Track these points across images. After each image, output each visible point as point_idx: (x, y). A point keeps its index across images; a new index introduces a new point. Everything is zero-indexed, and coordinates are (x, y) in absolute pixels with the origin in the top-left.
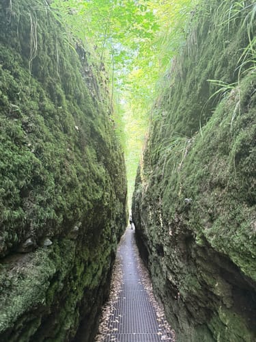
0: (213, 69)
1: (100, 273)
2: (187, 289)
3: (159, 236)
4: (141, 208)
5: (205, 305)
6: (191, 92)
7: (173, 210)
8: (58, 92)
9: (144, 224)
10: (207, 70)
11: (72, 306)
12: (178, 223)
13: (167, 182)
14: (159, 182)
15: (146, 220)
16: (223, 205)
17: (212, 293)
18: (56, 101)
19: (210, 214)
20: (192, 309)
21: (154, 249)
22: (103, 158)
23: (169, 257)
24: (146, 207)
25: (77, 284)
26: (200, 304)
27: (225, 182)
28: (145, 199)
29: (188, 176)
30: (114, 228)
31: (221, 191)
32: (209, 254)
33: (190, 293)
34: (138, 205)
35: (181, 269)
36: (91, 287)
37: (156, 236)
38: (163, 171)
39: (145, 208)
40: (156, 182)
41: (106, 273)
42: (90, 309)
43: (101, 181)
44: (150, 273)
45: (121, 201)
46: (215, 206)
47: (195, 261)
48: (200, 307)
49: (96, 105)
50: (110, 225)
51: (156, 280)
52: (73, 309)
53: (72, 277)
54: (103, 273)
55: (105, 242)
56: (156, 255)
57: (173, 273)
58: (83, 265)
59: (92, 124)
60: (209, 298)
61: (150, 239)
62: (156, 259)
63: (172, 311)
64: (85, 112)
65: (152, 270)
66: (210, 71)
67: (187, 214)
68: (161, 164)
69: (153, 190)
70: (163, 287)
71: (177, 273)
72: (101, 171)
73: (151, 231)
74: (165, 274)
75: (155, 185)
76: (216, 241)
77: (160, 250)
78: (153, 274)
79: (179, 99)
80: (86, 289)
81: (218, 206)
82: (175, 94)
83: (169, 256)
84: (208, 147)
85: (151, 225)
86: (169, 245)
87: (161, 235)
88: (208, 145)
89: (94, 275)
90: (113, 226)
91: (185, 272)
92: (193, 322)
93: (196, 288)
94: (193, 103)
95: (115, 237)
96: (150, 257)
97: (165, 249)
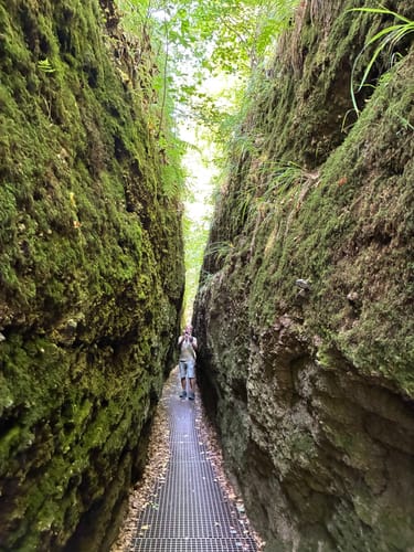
0: (362, 33)
1: (125, 425)
2: (289, 457)
3: (239, 364)
4: (208, 317)
5: (324, 487)
6: (312, 89)
7: (271, 308)
8: (44, 32)
9: (212, 345)
10: (349, 38)
11: (57, 484)
12: (279, 331)
13: (259, 262)
14: (243, 265)
15: (216, 338)
16: (384, 279)
17: (342, 464)
18: (38, 47)
19: (352, 303)
20: (297, 496)
21: (227, 389)
22: (140, 206)
23: (257, 401)
24: (217, 315)
25: (72, 438)
26: (312, 486)
27: (392, 227)
28: (215, 301)
29: (305, 237)
30: (158, 348)
31: (380, 249)
32: (344, 385)
33: (295, 466)
34: (203, 312)
35: (280, 420)
36: (106, 450)
37: (234, 365)
38: (252, 244)
39: (214, 316)
40: (238, 266)
41: (139, 427)
42: (102, 491)
43: (133, 247)
44: (219, 432)
45: (172, 301)
46: (365, 282)
47: (309, 402)
48: (312, 492)
49: (128, 99)
50: (150, 342)
51: (230, 442)
52: (60, 489)
53: (60, 424)
54: (133, 426)
55: (139, 370)
56: (231, 398)
57: (262, 428)
58: (89, 404)
59: (118, 132)
60: (335, 474)
61: (222, 372)
62: (231, 406)
63: (258, 499)
64: (104, 104)
65: (224, 426)
66: (355, 38)
67: (301, 311)
68: (249, 231)
69: (233, 281)
70: (241, 454)
71: (271, 429)
72: (133, 228)
73: (225, 357)
74: (247, 432)
75: (236, 272)
76: (362, 354)
77: (240, 389)
78: (224, 432)
79: (289, 111)
80: (95, 452)
81: (372, 283)
82: (280, 104)
83: (256, 398)
84: (352, 171)
85: (224, 346)
86: (258, 378)
87: (243, 363)
88: (353, 167)
89: (113, 428)
90: (154, 344)
91: (287, 426)
92: (296, 518)
93: (308, 456)
94: (316, 110)
95: (158, 365)
96: (221, 403)
97: (250, 386)
